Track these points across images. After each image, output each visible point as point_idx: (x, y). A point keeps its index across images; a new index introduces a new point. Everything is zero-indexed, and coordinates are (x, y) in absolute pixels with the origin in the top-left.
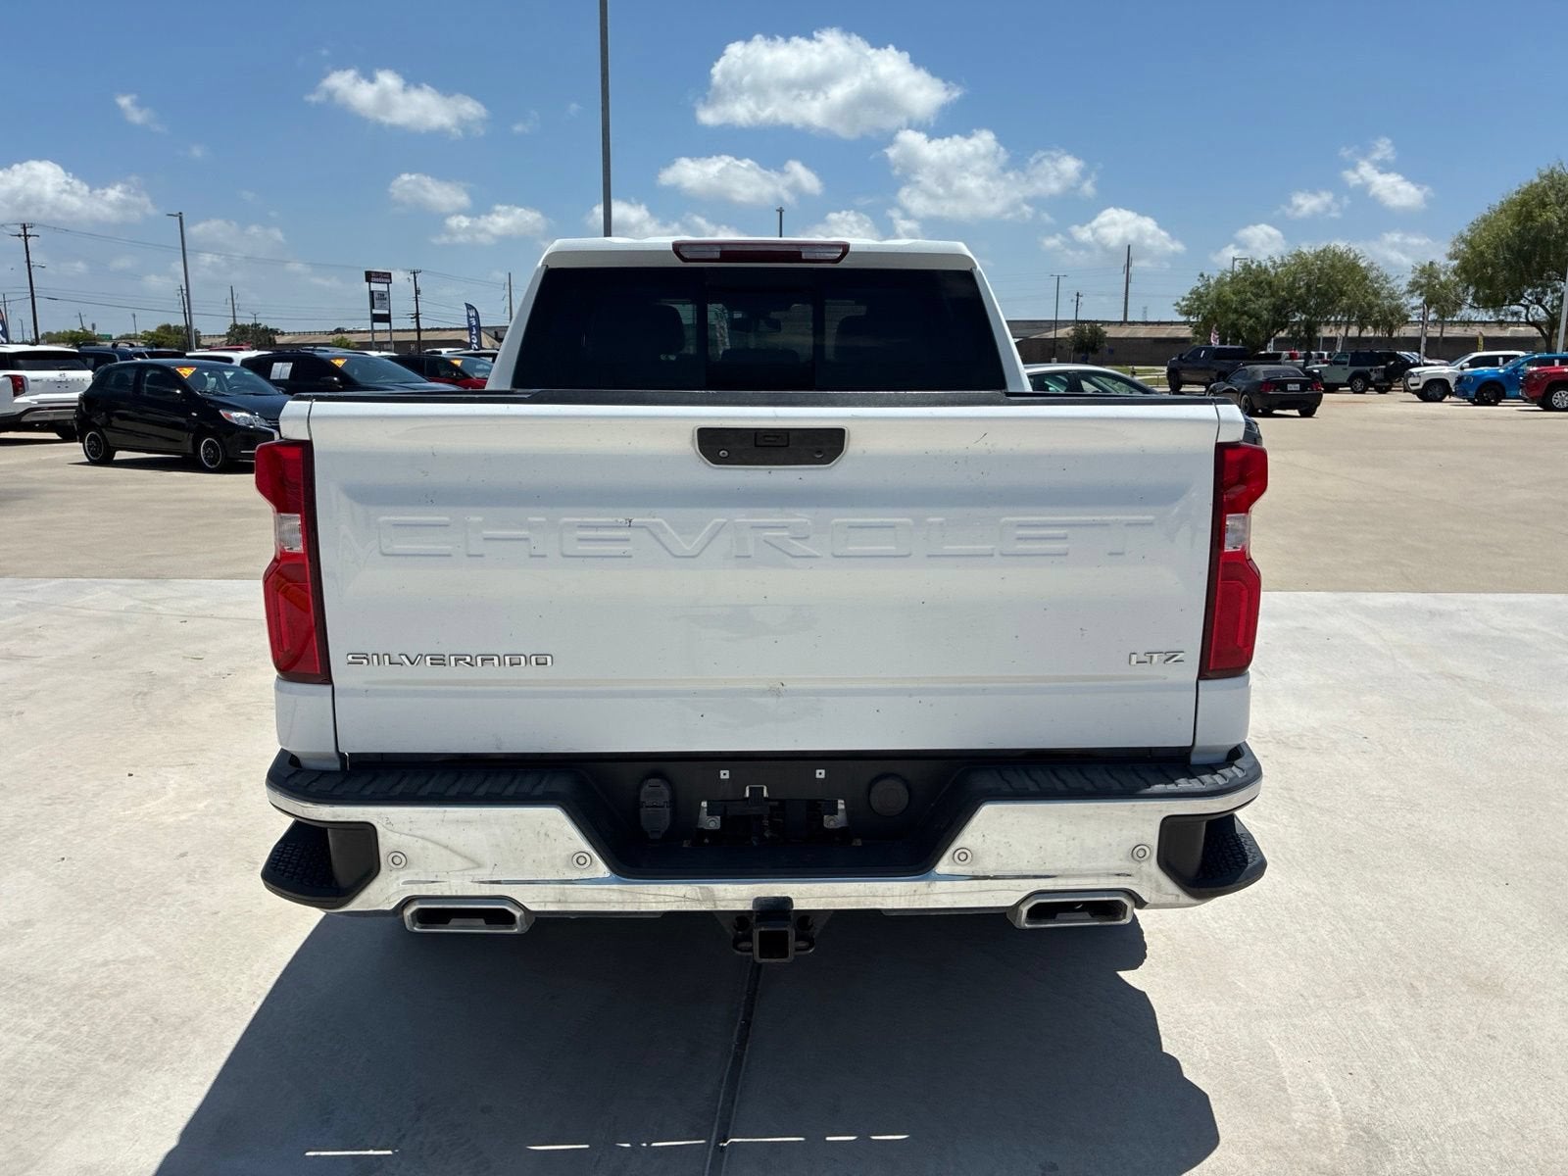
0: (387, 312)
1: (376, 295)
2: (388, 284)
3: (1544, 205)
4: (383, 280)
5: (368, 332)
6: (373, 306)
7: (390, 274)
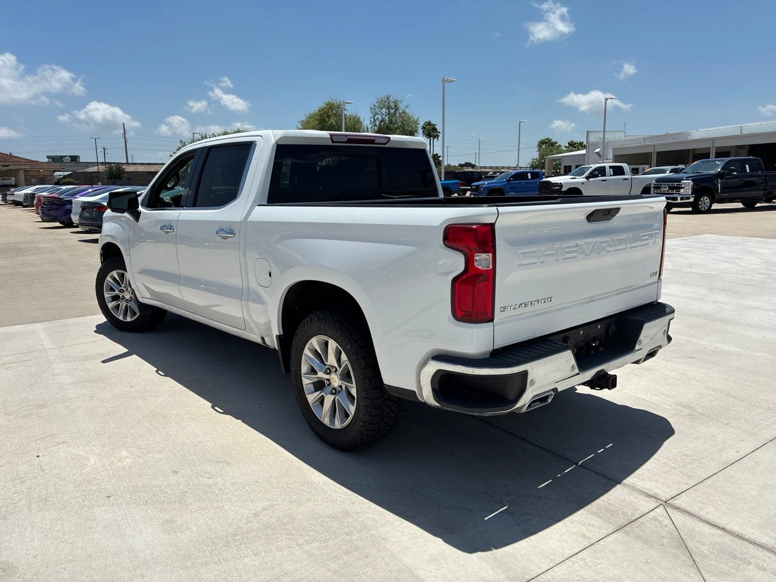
3: (329, 117)
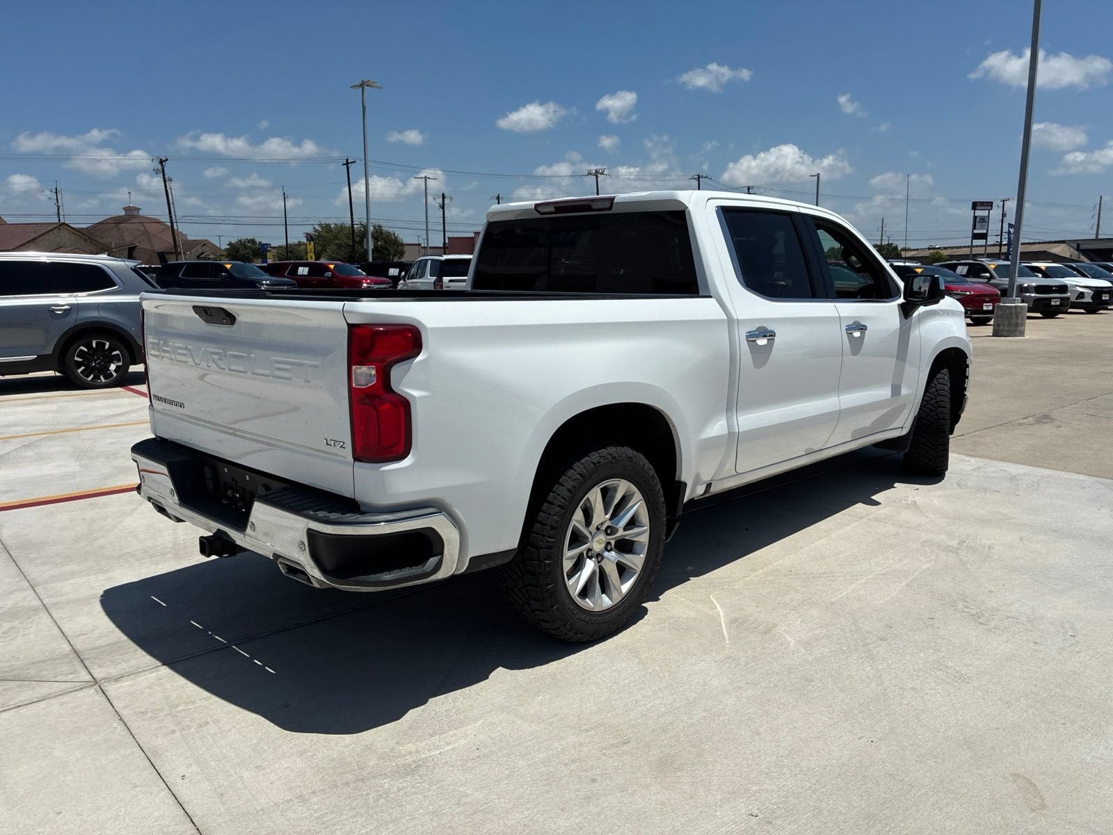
0: (985, 231)
1: (978, 219)
2: (989, 210)
4: (986, 208)
5: (968, 247)
6: (974, 228)
7: (992, 203)
